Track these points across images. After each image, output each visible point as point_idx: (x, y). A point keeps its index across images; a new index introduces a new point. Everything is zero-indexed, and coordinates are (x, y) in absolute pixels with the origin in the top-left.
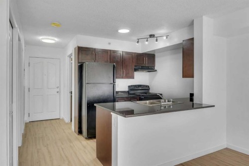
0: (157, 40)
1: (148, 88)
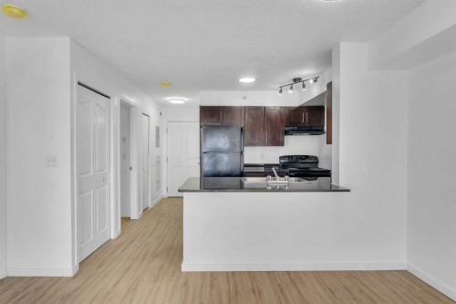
0: (304, 86)
1: (315, 160)
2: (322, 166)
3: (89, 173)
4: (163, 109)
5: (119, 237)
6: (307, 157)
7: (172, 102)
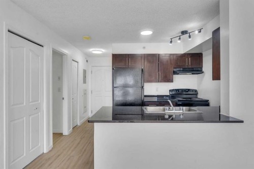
0: (190, 37)
1: (195, 92)
2: (201, 96)
3: (23, 103)
4: (88, 58)
5: (50, 151)
6: (189, 90)
7: (94, 52)
